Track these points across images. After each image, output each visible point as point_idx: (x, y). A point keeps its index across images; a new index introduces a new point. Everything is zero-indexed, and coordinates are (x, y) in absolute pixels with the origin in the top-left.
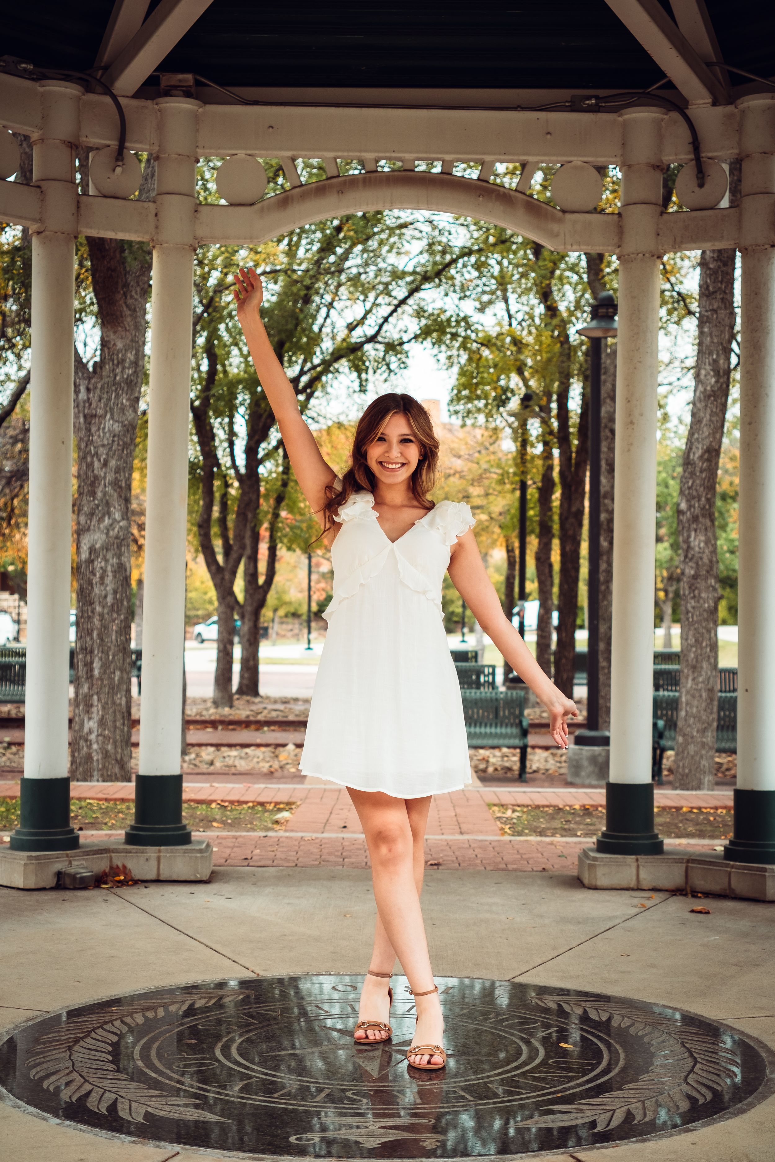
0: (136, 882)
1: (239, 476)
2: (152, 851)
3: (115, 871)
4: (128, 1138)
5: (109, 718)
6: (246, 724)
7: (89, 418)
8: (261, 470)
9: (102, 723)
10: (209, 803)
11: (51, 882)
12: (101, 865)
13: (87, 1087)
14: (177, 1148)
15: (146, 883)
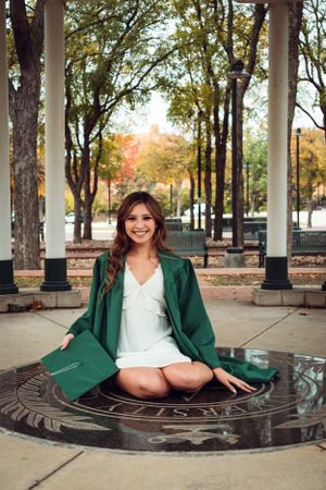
0: (46, 309)
1: (81, 149)
2: (53, 294)
3: (36, 303)
4: (52, 443)
5: (30, 243)
6: (88, 250)
7: (17, 111)
8: (90, 146)
9: (27, 246)
10: (76, 277)
11: (6, 309)
12: (29, 301)
13: (27, 411)
14: (82, 448)
15: (51, 309)
